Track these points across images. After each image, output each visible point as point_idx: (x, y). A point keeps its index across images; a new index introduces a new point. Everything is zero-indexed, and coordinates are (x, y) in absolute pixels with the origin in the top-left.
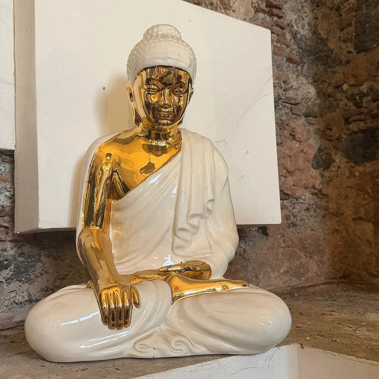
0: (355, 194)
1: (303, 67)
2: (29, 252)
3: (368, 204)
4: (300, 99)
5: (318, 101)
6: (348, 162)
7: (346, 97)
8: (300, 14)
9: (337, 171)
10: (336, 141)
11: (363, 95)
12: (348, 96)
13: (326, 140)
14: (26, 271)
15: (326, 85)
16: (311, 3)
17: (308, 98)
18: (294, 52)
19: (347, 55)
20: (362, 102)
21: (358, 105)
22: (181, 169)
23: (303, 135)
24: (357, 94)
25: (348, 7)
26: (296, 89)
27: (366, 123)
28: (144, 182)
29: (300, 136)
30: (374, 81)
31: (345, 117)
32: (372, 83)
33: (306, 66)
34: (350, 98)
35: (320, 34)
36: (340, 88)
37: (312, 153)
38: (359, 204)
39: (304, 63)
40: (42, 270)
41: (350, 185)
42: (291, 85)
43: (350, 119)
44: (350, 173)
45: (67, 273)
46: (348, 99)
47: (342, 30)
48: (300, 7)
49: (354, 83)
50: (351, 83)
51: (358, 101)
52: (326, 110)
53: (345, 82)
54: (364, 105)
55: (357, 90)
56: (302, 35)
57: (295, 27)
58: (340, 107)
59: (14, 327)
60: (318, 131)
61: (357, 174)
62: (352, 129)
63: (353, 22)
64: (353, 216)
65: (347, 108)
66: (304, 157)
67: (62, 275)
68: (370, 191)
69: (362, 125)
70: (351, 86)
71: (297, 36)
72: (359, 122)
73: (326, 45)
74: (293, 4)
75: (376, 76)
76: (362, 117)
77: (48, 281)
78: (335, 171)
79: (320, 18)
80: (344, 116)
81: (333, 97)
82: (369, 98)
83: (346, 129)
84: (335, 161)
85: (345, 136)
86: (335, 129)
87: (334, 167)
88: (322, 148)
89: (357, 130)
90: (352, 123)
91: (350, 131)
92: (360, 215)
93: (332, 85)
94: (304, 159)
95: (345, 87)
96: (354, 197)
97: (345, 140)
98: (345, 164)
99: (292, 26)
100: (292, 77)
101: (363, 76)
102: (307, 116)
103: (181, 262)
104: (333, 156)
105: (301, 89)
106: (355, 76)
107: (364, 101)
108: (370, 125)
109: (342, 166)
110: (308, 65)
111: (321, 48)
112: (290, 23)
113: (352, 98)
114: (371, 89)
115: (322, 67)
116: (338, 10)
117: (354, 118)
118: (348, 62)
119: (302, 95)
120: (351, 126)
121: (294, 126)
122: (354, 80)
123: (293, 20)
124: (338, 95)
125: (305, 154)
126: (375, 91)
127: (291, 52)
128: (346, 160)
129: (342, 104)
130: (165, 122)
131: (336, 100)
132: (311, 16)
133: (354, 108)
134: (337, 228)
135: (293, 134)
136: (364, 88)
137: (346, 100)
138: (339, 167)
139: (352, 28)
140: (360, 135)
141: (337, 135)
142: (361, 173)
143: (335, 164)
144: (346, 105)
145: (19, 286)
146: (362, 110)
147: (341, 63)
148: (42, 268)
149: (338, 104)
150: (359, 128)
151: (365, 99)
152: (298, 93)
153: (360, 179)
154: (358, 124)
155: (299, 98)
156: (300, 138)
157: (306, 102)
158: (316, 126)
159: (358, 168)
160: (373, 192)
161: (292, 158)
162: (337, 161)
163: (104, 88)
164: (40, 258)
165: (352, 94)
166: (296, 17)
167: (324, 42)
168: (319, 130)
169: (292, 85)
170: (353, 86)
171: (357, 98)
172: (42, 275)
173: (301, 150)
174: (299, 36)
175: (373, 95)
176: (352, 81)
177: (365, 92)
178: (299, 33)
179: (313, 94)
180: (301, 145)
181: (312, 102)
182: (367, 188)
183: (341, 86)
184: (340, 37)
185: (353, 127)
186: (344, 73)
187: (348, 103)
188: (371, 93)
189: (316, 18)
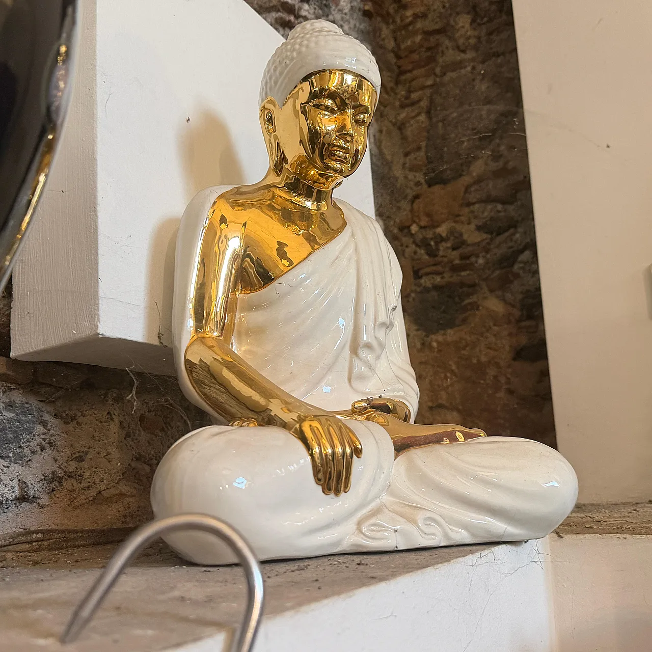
0: (431, 373)
2: (22, 401)
3: (452, 385)
6: (418, 330)
7: (414, 242)
11: (440, 239)
12: (418, 241)
14: (17, 439)
15: (392, 223)
19: (415, 188)
20: (438, 250)
21: (432, 254)
22: (356, 250)
24: (431, 239)
25: (415, 126)
27: (443, 278)
28: (306, 261)
30: (456, 222)
31: (415, 269)
32: (453, 224)
34: (420, 244)
35: (385, 154)
36: (406, 231)
38: (439, 386)
40: (44, 440)
41: (423, 360)
43: (421, 273)
44: (423, 344)
45: (86, 449)
46: (417, 245)
47: (406, 154)
49: (426, 224)
50: (423, 223)
51: (434, 247)
53: (414, 222)
54: (441, 253)
55: (431, 233)
58: (407, 255)
59: (5, 546)
61: (435, 344)
62: (423, 284)
63: (423, 144)
64: (430, 404)
65: (416, 257)
67: (79, 452)
68: (454, 367)
69: (438, 279)
70: (421, 227)
72: (434, 276)
73: (390, 169)
75: (458, 216)
76: (439, 268)
77: (56, 461)
79: (384, 132)
80: (413, 267)
81: (399, 241)
82: (449, 244)
83: (416, 285)
85: (413, 295)
89: (430, 286)
90: (424, 278)
91: (422, 288)
92: (440, 401)
93: (397, 225)
95: (414, 228)
96: (431, 376)
97: (414, 299)
98: (415, 333)
101: (442, 214)
103: (380, 396)
106: (428, 215)
107: (441, 248)
108: (451, 280)
109: (411, 335)
111: (387, 172)
113: (424, 243)
114: (452, 232)
115: (388, 198)
116: (400, 129)
117: (427, 270)
118: (417, 197)
120: (422, 281)
122: (427, 219)
124: (405, 240)
126: (456, 235)
128: (415, 327)
129: (408, 251)
130: (339, 166)
131: (402, 245)
132: (376, 127)
133: (426, 257)
136: (442, 230)
137: (414, 246)
139: (422, 154)
140: (434, 294)
141: (408, 290)
142: (438, 343)
144: (415, 253)
145: (4, 466)
146: (439, 259)
148: (43, 436)
149: (403, 251)
150: (432, 284)
151: (443, 246)
153: (440, 351)
154: (433, 278)
159: (434, 337)
160: (458, 368)
163: (188, 120)
164: (41, 416)
165: (424, 239)
167: (389, 165)
170: (424, 227)
171: (432, 243)
172: (43, 449)
175: (454, 240)
176: (424, 221)
177: (444, 235)
182: (451, 363)
183: (409, 227)
184: (404, 164)
185: (425, 282)
186: (412, 211)
187: (418, 250)
188: (452, 238)
189: (381, 131)
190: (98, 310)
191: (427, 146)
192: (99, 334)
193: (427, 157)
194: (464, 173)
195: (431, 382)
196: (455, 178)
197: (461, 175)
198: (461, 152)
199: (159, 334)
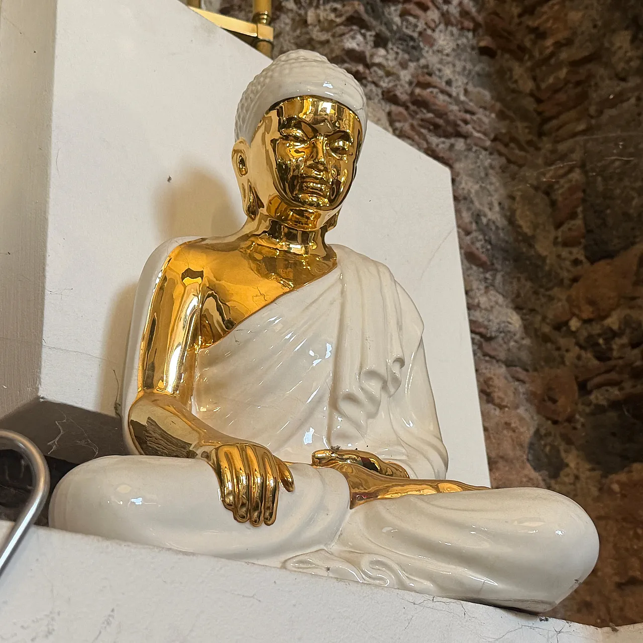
0: (615, 531)
1: (494, 276)
4: (494, 329)
5: (527, 342)
6: (593, 469)
7: (578, 344)
8: (483, 185)
9: (574, 484)
10: (566, 424)
11: (612, 335)
12: (582, 342)
13: (548, 419)
15: (539, 318)
16: (500, 171)
17: (509, 332)
18: (478, 245)
19: (572, 269)
20: (611, 349)
21: (602, 357)
22: (343, 292)
23: (506, 394)
24: (599, 335)
25: (567, 186)
26: (486, 309)
27: (621, 389)
29: (501, 394)
30: (631, 308)
31: (580, 380)
32: (628, 311)
33: (499, 277)
34: (584, 345)
35: (520, 227)
36: (564, 328)
37: (527, 433)
38: (627, 550)
39: (496, 270)
41: (602, 513)
42: (476, 301)
43: (590, 385)
44: (600, 490)
46: (581, 347)
47: (558, 226)
48: (483, 174)
49: (591, 316)
50: (585, 316)
51: (604, 347)
52: (543, 364)
53: (574, 315)
54: (615, 354)
55: (599, 327)
56: (489, 220)
57: (477, 204)
58: (568, 363)
60: (531, 397)
61: (616, 487)
62: (594, 401)
63: (580, 209)
64: (617, 579)
65: (580, 363)
66: (511, 437)
69: (615, 392)
70: (584, 321)
71: (481, 220)
72: (609, 388)
73: (531, 246)
74: (471, 166)
75: (633, 298)
76: (614, 376)
78: (571, 484)
79: (518, 198)
80: (576, 378)
81: (553, 342)
82: (625, 340)
83: (583, 404)
84: (567, 465)
85: (581, 419)
86: (562, 401)
87: (568, 475)
88: (543, 432)
89: (605, 403)
90: (594, 392)
91: (592, 407)
92: (631, 573)
93: (548, 321)
94: (513, 441)
95: (574, 324)
96: (615, 536)
97: (583, 425)
98: (588, 473)
99: (472, 202)
100: (478, 289)
101: (609, 298)
102: (509, 364)
103: (357, 449)
104: (563, 455)
105: (495, 312)
106: (592, 303)
107: (615, 347)
109: (583, 476)
110: (503, 276)
111: (524, 250)
112: (467, 196)
113: (590, 344)
114: (626, 322)
115: (529, 284)
116: (547, 193)
117: (597, 380)
118: (575, 280)
119: (498, 324)
120: (592, 397)
121: (489, 375)
122: (591, 309)
123: (473, 191)
124: (563, 342)
125: (514, 431)
126: (634, 325)
127: (473, 243)
128: (588, 466)
129: (570, 357)
130: (315, 199)
131: (558, 349)
132: (502, 191)
133: (596, 362)
134: (588, 599)
135: (488, 391)
136: (613, 321)
137: (577, 348)
138: (577, 477)
139: (579, 222)
140: (612, 415)
141: (569, 410)
142: (622, 485)
143: (567, 470)
144: (579, 358)
146: (612, 363)
147: (561, 283)
149: (562, 357)
150: (608, 400)
151: (616, 343)
152: (491, 317)
153: (624, 496)
154: (607, 391)
155: (494, 327)
156: (502, 400)
157: (506, 340)
158: (527, 385)
159: (614, 477)
161: (491, 432)
162: (572, 465)
163: (169, 179)
165: (590, 337)
166: (477, 187)
167: (529, 241)
168: (534, 394)
169: (479, 301)
170: (589, 321)
171: (601, 341)
173: (506, 423)
174: (484, 220)
175: (631, 334)
176: (587, 312)
177: (615, 327)
178: (485, 216)
179: (517, 326)
180: (504, 413)
181: (516, 342)
183: (566, 323)
184: (556, 238)
185: (597, 398)
186: (569, 299)
187: (583, 353)
188: (628, 331)
189: (512, 197)
190: (40, 372)
191: (584, 211)
192: (39, 398)
193: (586, 224)
194: (638, 240)
195: (615, 546)
196: (626, 248)
197: (633, 244)
198: (632, 211)
199: (116, 404)
